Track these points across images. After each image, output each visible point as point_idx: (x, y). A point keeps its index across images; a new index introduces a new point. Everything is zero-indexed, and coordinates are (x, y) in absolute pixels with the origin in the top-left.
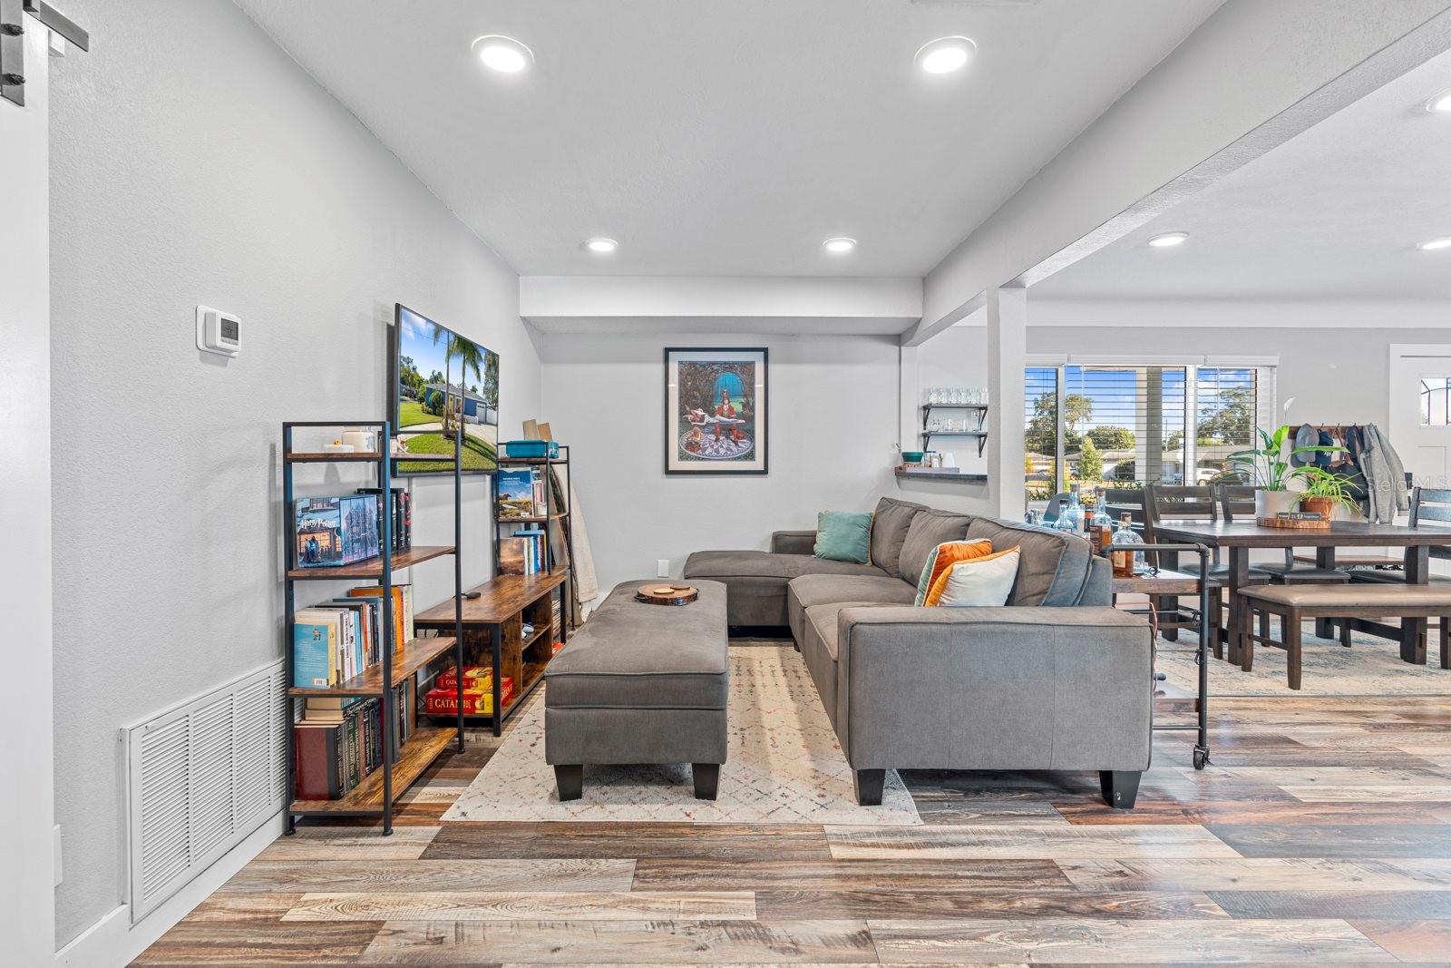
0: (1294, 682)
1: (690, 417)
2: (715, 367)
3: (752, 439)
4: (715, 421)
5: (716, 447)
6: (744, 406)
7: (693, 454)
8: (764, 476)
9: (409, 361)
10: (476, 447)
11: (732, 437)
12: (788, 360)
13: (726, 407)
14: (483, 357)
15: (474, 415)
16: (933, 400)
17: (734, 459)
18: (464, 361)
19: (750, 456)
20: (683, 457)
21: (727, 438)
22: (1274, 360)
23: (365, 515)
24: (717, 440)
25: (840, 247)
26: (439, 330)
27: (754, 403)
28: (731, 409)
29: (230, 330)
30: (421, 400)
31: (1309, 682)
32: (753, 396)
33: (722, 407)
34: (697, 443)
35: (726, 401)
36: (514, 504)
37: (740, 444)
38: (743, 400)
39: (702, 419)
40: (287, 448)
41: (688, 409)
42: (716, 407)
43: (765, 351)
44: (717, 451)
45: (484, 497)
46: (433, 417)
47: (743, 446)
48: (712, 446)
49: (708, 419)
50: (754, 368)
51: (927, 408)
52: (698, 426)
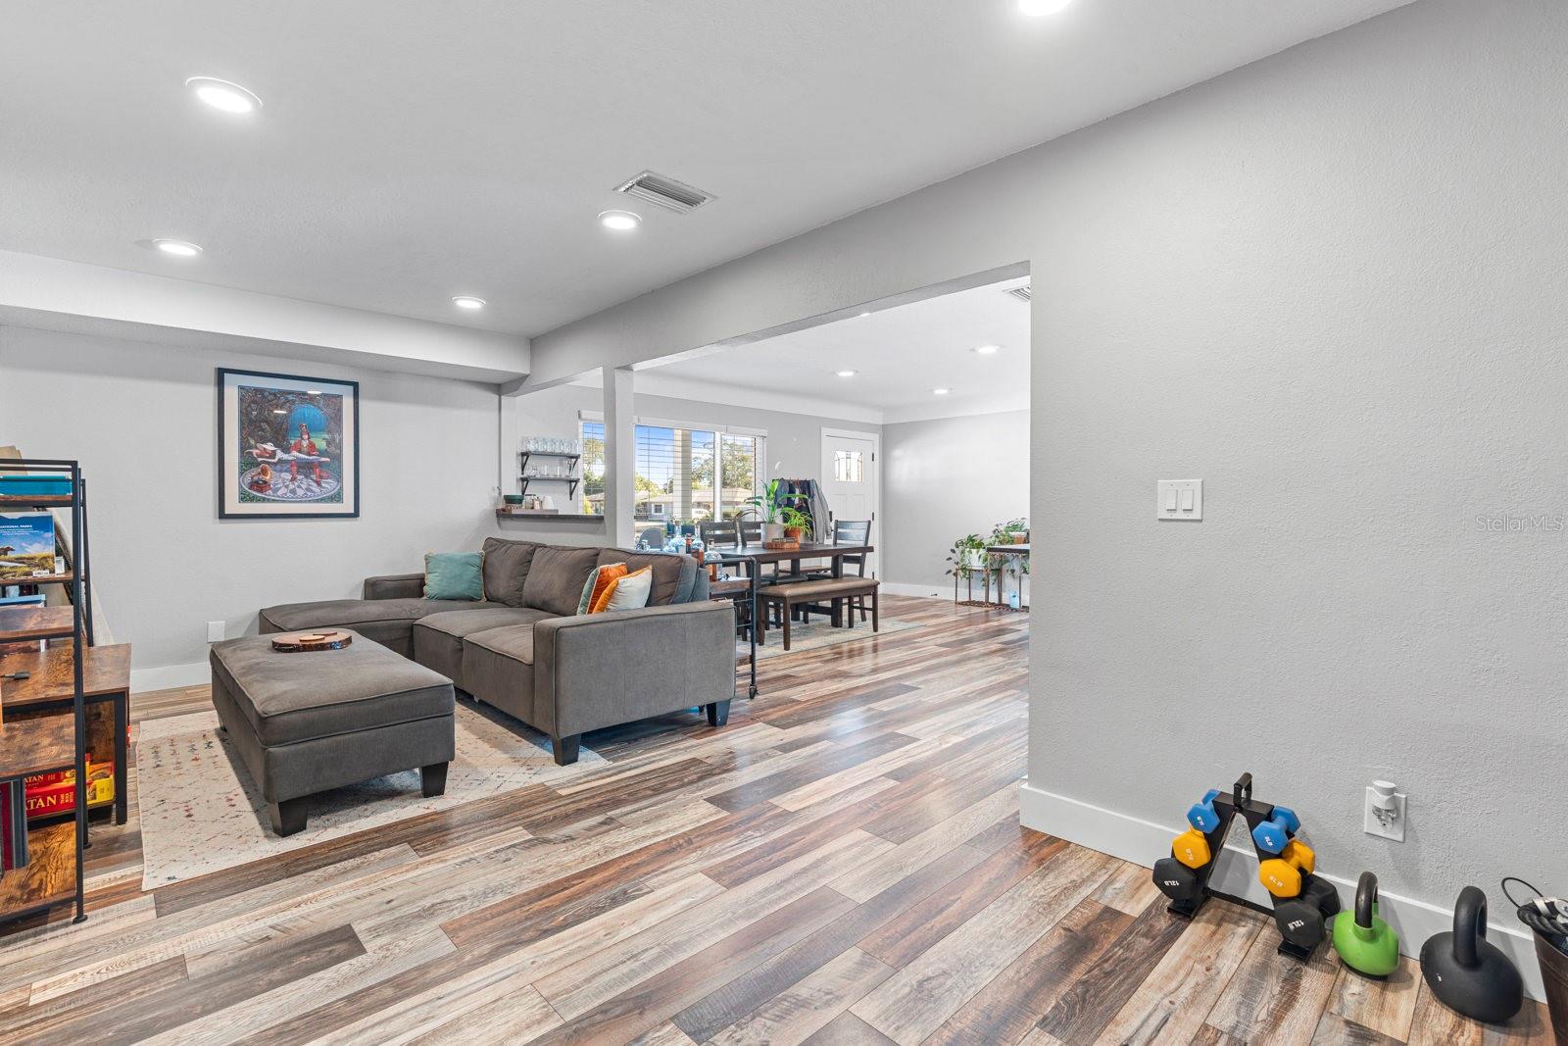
0: (787, 647)
1: (255, 451)
2: (290, 397)
3: (339, 479)
4: (291, 458)
5: (291, 487)
6: (329, 443)
7: (260, 495)
8: (354, 519)
11: (314, 477)
12: (382, 397)
13: (305, 443)
16: (532, 447)
17: (317, 501)
19: (337, 498)
20: (244, 498)
21: (307, 477)
22: (764, 432)
24: (293, 479)
25: (469, 304)
27: (341, 440)
28: (312, 446)
31: (794, 646)
32: (340, 432)
33: (300, 442)
34: (265, 482)
35: (306, 437)
36: (20, 560)
37: (323, 485)
38: (327, 436)
39: (273, 454)
41: (252, 442)
42: (292, 442)
43: (355, 385)
44: (293, 492)
47: (327, 486)
48: (287, 487)
49: (280, 455)
50: (341, 403)
51: (525, 455)
52: (268, 463)
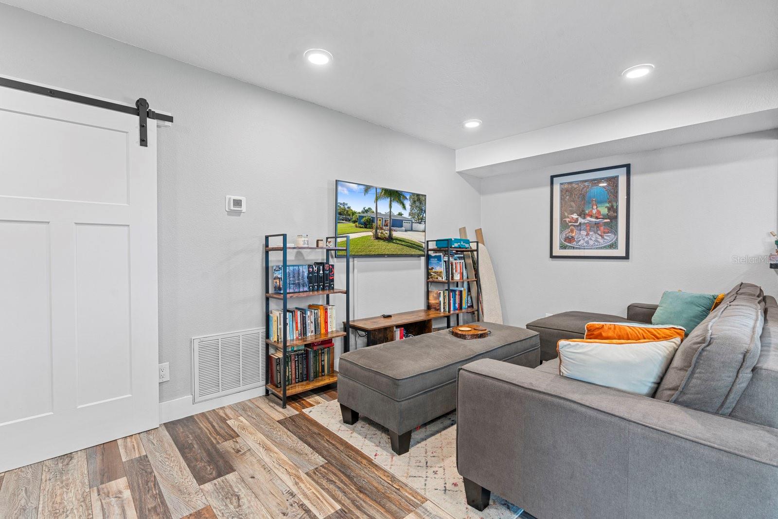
1: (567, 220)
2: (586, 184)
3: (616, 232)
4: (586, 222)
5: (586, 239)
6: (609, 209)
7: (569, 245)
8: (627, 260)
9: (344, 204)
10: (403, 243)
11: (599, 232)
12: (648, 170)
13: (594, 211)
14: (408, 197)
15: (402, 226)
17: (601, 248)
18: (391, 201)
19: (613, 246)
20: (563, 247)
21: (596, 233)
23: (299, 274)
24: (588, 235)
25: (638, 73)
26: (367, 188)
27: (617, 207)
28: (599, 212)
29: (238, 203)
30: (354, 222)
32: (617, 201)
33: (591, 211)
34: (572, 237)
35: (595, 207)
36: (435, 272)
37: (605, 237)
38: (608, 205)
39: (577, 220)
40: (267, 245)
41: (566, 214)
42: (587, 212)
43: (628, 166)
44: (587, 242)
45: (419, 268)
46: (366, 229)
47: (608, 238)
48: (584, 239)
49: (581, 220)
50: (617, 181)
52: (574, 226)
